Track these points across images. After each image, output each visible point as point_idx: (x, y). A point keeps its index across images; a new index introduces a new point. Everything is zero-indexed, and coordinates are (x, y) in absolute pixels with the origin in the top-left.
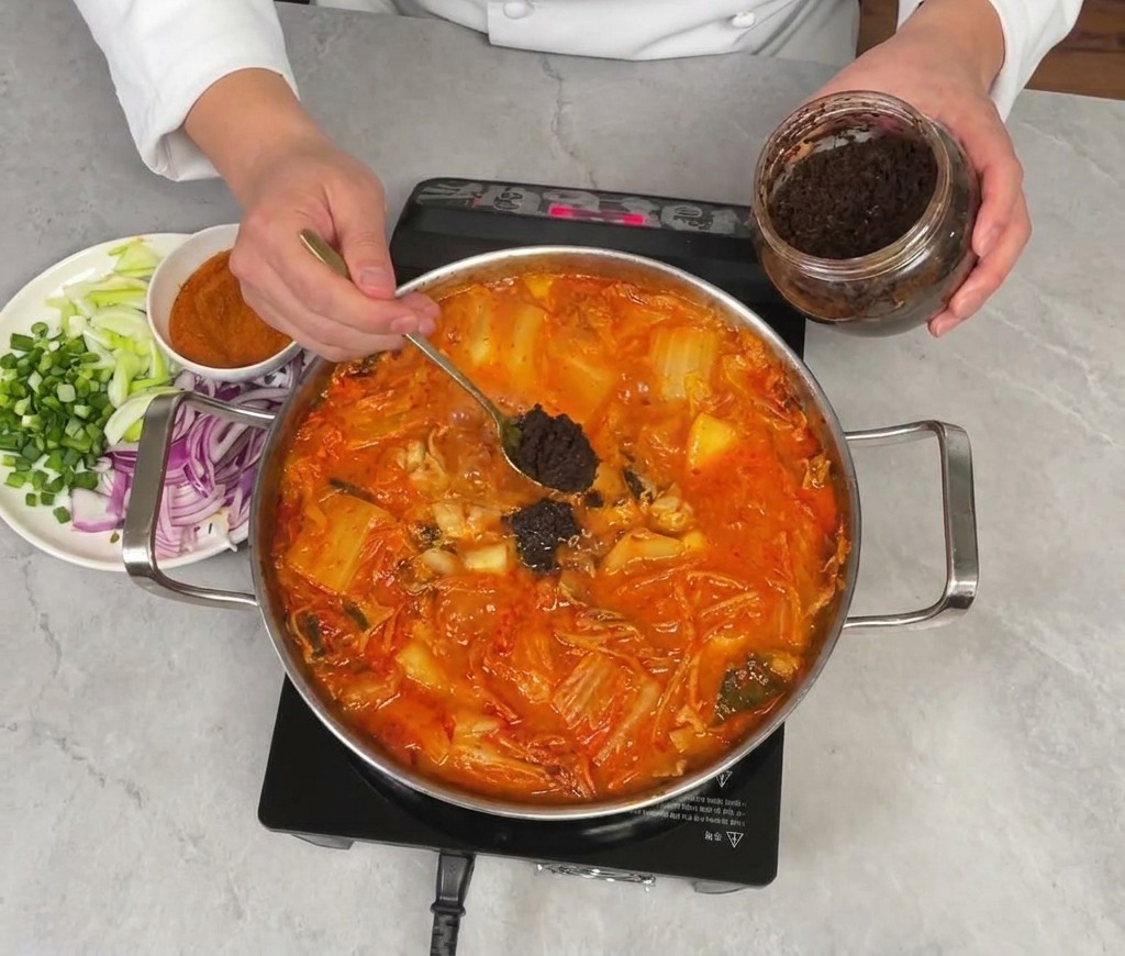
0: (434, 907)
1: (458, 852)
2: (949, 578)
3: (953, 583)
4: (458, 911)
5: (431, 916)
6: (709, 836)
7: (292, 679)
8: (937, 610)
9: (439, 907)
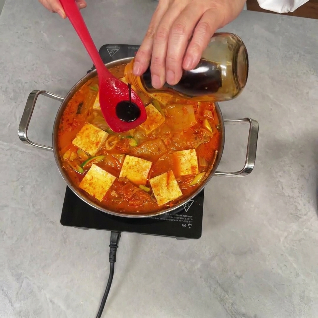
0: (110, 246)
1: (117, 231)
2: (246, 163)
3: (247, 165)
4: (116, 247)
5: (109, 248)
6: (183, 226)
7: (69, 186)
8: (242, 172)
9: (111, 246)
